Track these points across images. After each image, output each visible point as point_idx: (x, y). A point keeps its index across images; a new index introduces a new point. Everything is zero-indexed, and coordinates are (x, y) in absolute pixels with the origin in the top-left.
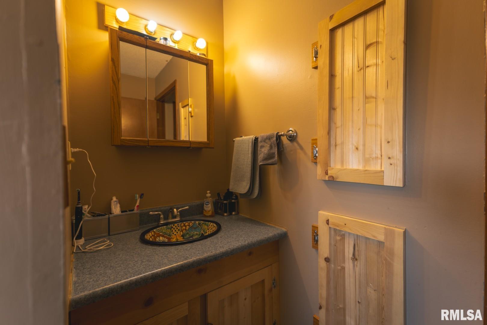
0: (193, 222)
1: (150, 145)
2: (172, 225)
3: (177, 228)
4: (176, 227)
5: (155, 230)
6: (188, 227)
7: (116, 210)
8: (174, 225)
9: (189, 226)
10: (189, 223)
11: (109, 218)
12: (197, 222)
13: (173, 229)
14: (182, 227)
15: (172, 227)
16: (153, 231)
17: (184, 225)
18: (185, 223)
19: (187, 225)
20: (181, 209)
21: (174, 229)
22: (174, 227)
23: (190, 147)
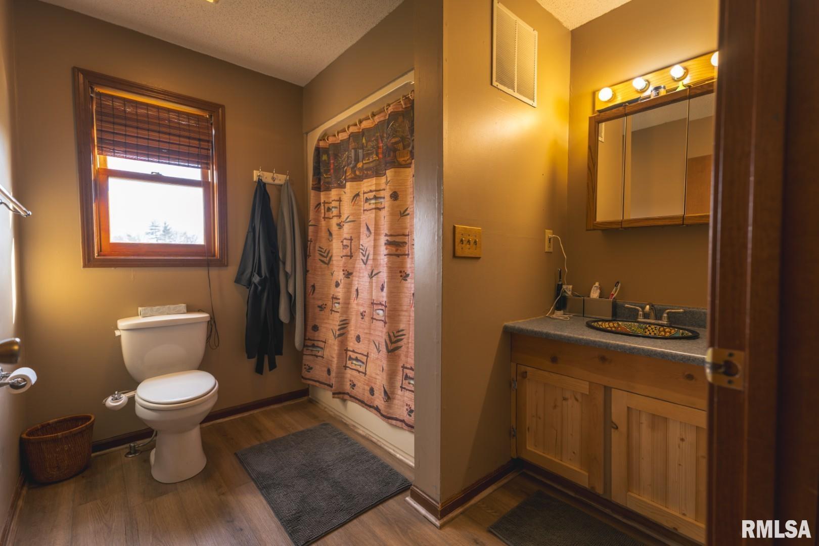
0: (676, 330)
1: (623, 226)
2: (647, 326)
3: (653, 331)
4: (652, 329)
5: (620, 323)
6: (668, 334)
7: (595, 294)
8: (649, 326)
9: (670, 333)
10: (670, 329)
11: (584, 300)
12: (681, 331)
13: (647, 330)
14: (660, 332)
15: (647, 328)
16: (618, 323)
17: (664, 331)
18: (666, 329)
19: (668, 332)
20: (668, 310)
21: (649, 330)
22: (650, 328)
23: (683, 224)
